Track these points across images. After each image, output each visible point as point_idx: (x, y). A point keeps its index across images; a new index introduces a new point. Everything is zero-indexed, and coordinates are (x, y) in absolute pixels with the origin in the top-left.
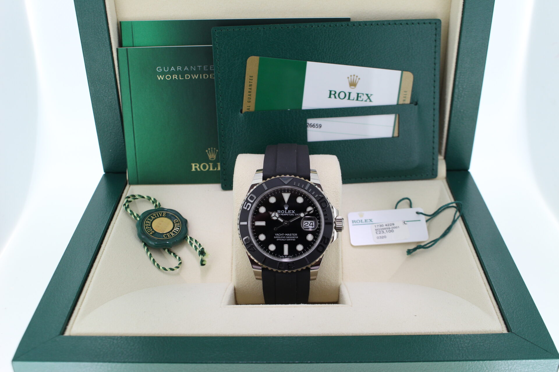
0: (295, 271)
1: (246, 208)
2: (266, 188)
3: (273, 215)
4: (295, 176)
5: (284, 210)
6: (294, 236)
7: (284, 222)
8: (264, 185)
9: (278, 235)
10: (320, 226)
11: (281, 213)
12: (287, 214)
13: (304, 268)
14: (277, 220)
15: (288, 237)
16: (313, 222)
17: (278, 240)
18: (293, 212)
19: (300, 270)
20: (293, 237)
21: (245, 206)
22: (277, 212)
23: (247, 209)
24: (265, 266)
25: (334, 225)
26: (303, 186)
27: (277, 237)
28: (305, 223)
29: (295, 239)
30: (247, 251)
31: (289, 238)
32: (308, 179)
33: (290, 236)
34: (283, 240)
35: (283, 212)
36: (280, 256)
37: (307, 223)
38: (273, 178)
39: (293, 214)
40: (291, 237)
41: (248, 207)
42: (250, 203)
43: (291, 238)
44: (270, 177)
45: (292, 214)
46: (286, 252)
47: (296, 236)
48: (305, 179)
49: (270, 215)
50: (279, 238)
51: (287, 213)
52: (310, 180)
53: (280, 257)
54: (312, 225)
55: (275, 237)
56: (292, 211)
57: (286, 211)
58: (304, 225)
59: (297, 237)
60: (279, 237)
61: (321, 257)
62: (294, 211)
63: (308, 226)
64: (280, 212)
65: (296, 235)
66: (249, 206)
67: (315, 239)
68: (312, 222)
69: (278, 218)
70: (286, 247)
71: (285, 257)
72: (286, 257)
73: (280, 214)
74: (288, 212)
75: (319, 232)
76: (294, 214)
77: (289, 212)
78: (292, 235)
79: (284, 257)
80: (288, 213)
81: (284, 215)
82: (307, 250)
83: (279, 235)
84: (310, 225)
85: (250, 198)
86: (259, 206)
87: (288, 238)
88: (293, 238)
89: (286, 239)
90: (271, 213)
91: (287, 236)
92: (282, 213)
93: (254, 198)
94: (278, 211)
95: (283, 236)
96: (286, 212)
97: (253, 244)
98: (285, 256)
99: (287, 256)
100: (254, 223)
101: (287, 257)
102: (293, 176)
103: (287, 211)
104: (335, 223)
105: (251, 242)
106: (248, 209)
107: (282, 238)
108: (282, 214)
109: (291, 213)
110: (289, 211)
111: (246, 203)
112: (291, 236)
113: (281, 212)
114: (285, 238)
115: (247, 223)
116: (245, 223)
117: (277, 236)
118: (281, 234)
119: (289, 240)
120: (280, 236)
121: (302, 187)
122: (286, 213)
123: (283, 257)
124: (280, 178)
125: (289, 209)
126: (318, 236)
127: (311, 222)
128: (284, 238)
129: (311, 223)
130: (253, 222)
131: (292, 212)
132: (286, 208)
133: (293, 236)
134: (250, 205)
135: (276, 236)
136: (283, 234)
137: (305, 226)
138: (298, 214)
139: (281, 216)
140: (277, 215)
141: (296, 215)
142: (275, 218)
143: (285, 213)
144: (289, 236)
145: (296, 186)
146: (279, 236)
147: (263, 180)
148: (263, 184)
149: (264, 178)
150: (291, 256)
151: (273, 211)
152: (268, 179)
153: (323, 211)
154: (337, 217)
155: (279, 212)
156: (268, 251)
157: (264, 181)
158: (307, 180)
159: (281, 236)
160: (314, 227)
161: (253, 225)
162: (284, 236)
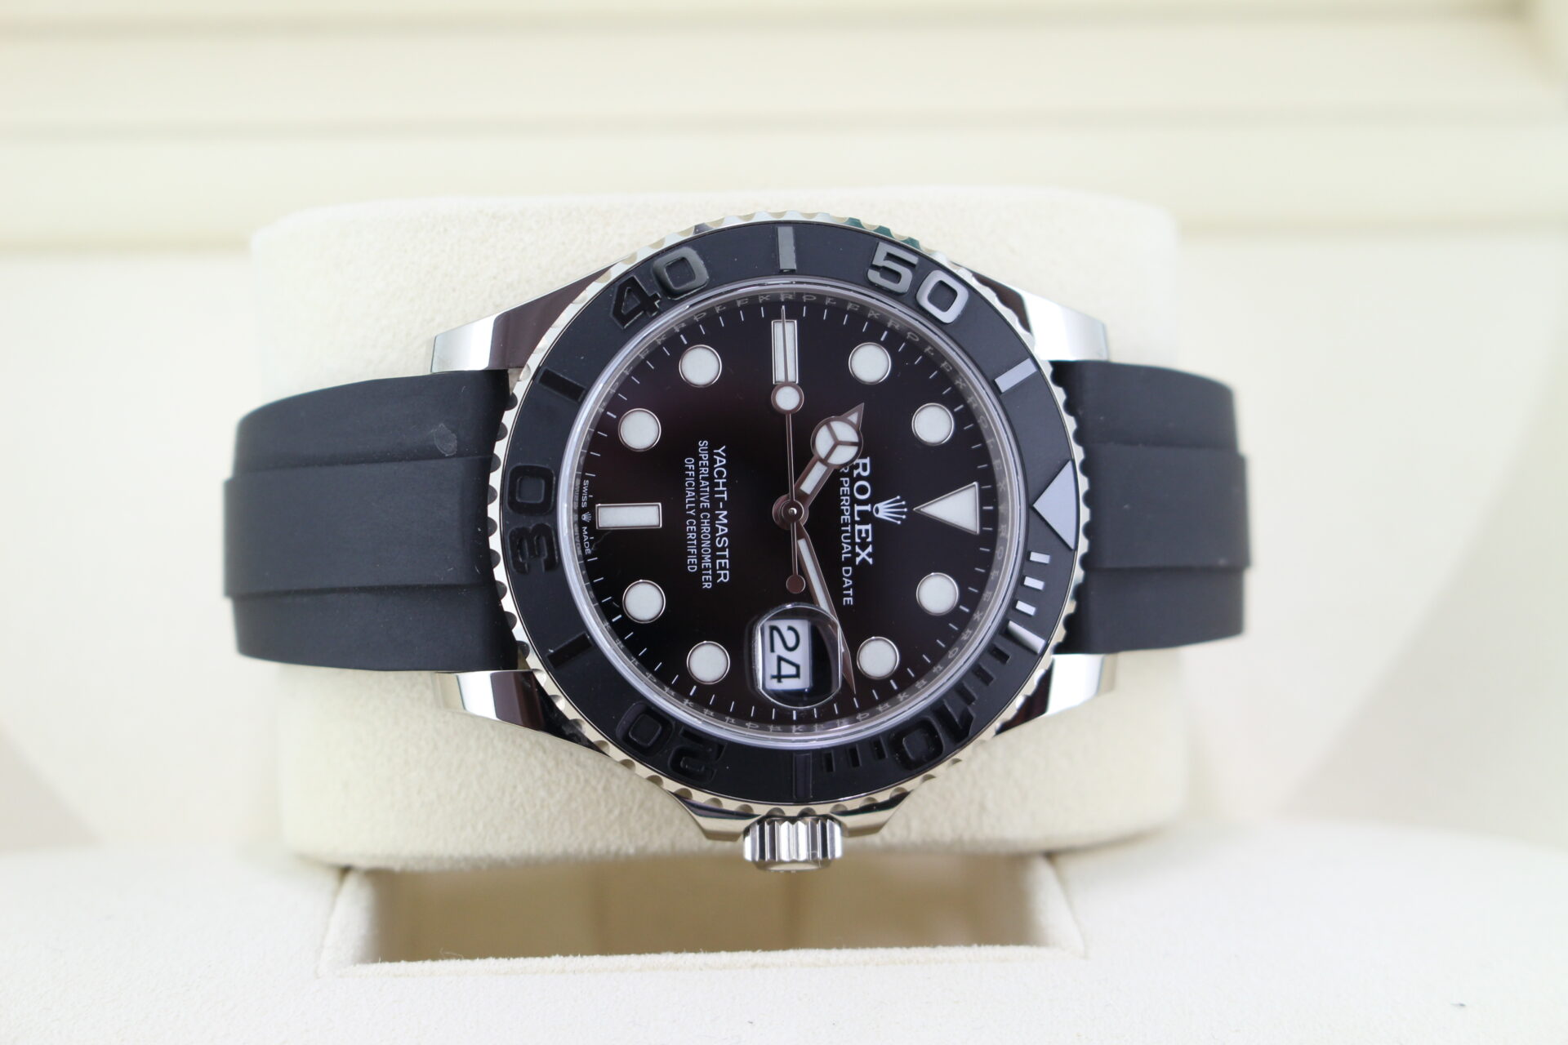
0: (500, 573)
1: (879, 260)
2: (1006, 382)
3: (845, 430)
4: (1086, 562)
5: (873, 501)
6: (714, 563)
7: (803, 497)
8: (1024, 371)
9: (721, 461)
10: (784, 722)
11: (853, 481)
12: (846, 517)
13: (520, 633)
14: (806, 456)
15: (706, 529)
16: (802, 683)
17: (689, 463)
18: (863, 555)
19: (508, 604)
20: (707, 558)
21: (890, 257)
22: (864, 456)
23: (876, 268)
24: (520, 387)
25: (792, 810)
26: (1029, 609)
27: (705, 455)
28: (790, 628)
29: (700, 572)
30: (615, 273)
31: (699, 532)
32: (1067, 638)
33: (713, 539)
34: (690, 494)
35: (862, 490)
36: (586, 482)
37: (791, 642)
38: (1070, 424)
39: (853, 552)
40: (706, 544)
41: (886, 272)
42: (916, 285)
43: (699, 547)
44: (1070, 407)
45: (847, 548)
46: (617, 516)
47: (716, 576)
48: (1070, 622)
49: (840, 412)
50: (697, 471)
51: (852, 515)
52: (1061, 649)
53: (583, 478)
54: (784, 672)
55: (703, 444)
56: (870, 549)
57: (868, 508)
58: (783, 625)
59: (707, 586)
60: (704, 471)
61: (591, 732)
62: (870, 561)
63: (772, 650)
64: (860, 470)
65: (724, 577)
66: (896, 276)
67: (704, 696)
68: (797, 675)
69: (824, 461)
70: (646, 515)
71: (580, 511)
72: (585, 517)
73: (850, 474)
74: (859, 523)
75: (741, 717)
76: (850, 562)
77: (863, 527)
78: (723, 549)
79: (584, 505)
80: (853, 523)
81: (845, 502)
82: (631, 649)
83: (720, 474)
84: (780, 659)
85: (941, 283)
86: (897, 342)
87: (699, 526)
88: (700, 558)
89: (697, 518)
90: (854, 418)
91: (715, 518)
92: (851, 487)
93: (945, 307)
94: (867, 461)
95: (712, 493)
96: (860, 513)
97: (660, 313)
98: (591, 509)
99: (592, 525)
100: (790, 317)
101: (580, 523)
102: (1083, 546)
103: (866, 517)
104: (803, 815)
105: (672, 297)
106: (874, 276)
107: (697, 490)
108: (846, 489)
109: (853, 544)
110: (869, 527)
111: (914, 259)
112: (713, 545)
113: (860, 478)
114: (699, 511)
115: (792, 272)
116: (788, 258)
117: (712, 462)
118: (724, 485)
119: (690, 536)
120: (710, 478)
121: (1022, 606)
122: (857, 508)
123: (585, 498)
124: (1069, 464)
125: (879, 525)
126: (720, 711)
127: (797, 667)
128: (698, 502)
129: (792, 670)
130: (794, 307)
131: (863, 546)
132: (884, 511)
133: (714, 558)
134: (903, 285)
135: (711, 454)
136: (725, 496)
137: (773, 628)
138: (848, 583)
139: (834, 478)
140: (844, 455)
141: (847, 572)
142: (822, 441)
143: (854, 501)
144: (714, 530)
145: (1027, 567)
146: (711, 472)
147: (1055, 364)
148: (1028, 362)
149: (1063, 371)
150: (588, 551)
151: (864, 430)
152: (1060, 395)
153: (874, 742)
154: (837, 829)
155: (857, 466)
156: (617, 406)
157: (1048, 371)
158: (1059, 634)
159: (713, 485)
160: (774, 685)
161: (773, 307)
162: (715, 502)
